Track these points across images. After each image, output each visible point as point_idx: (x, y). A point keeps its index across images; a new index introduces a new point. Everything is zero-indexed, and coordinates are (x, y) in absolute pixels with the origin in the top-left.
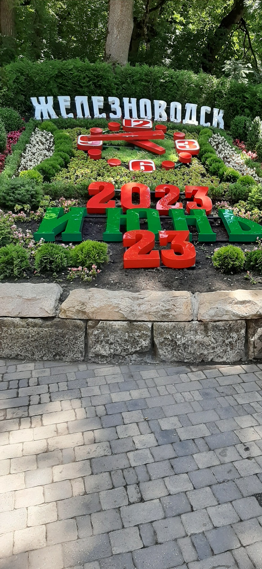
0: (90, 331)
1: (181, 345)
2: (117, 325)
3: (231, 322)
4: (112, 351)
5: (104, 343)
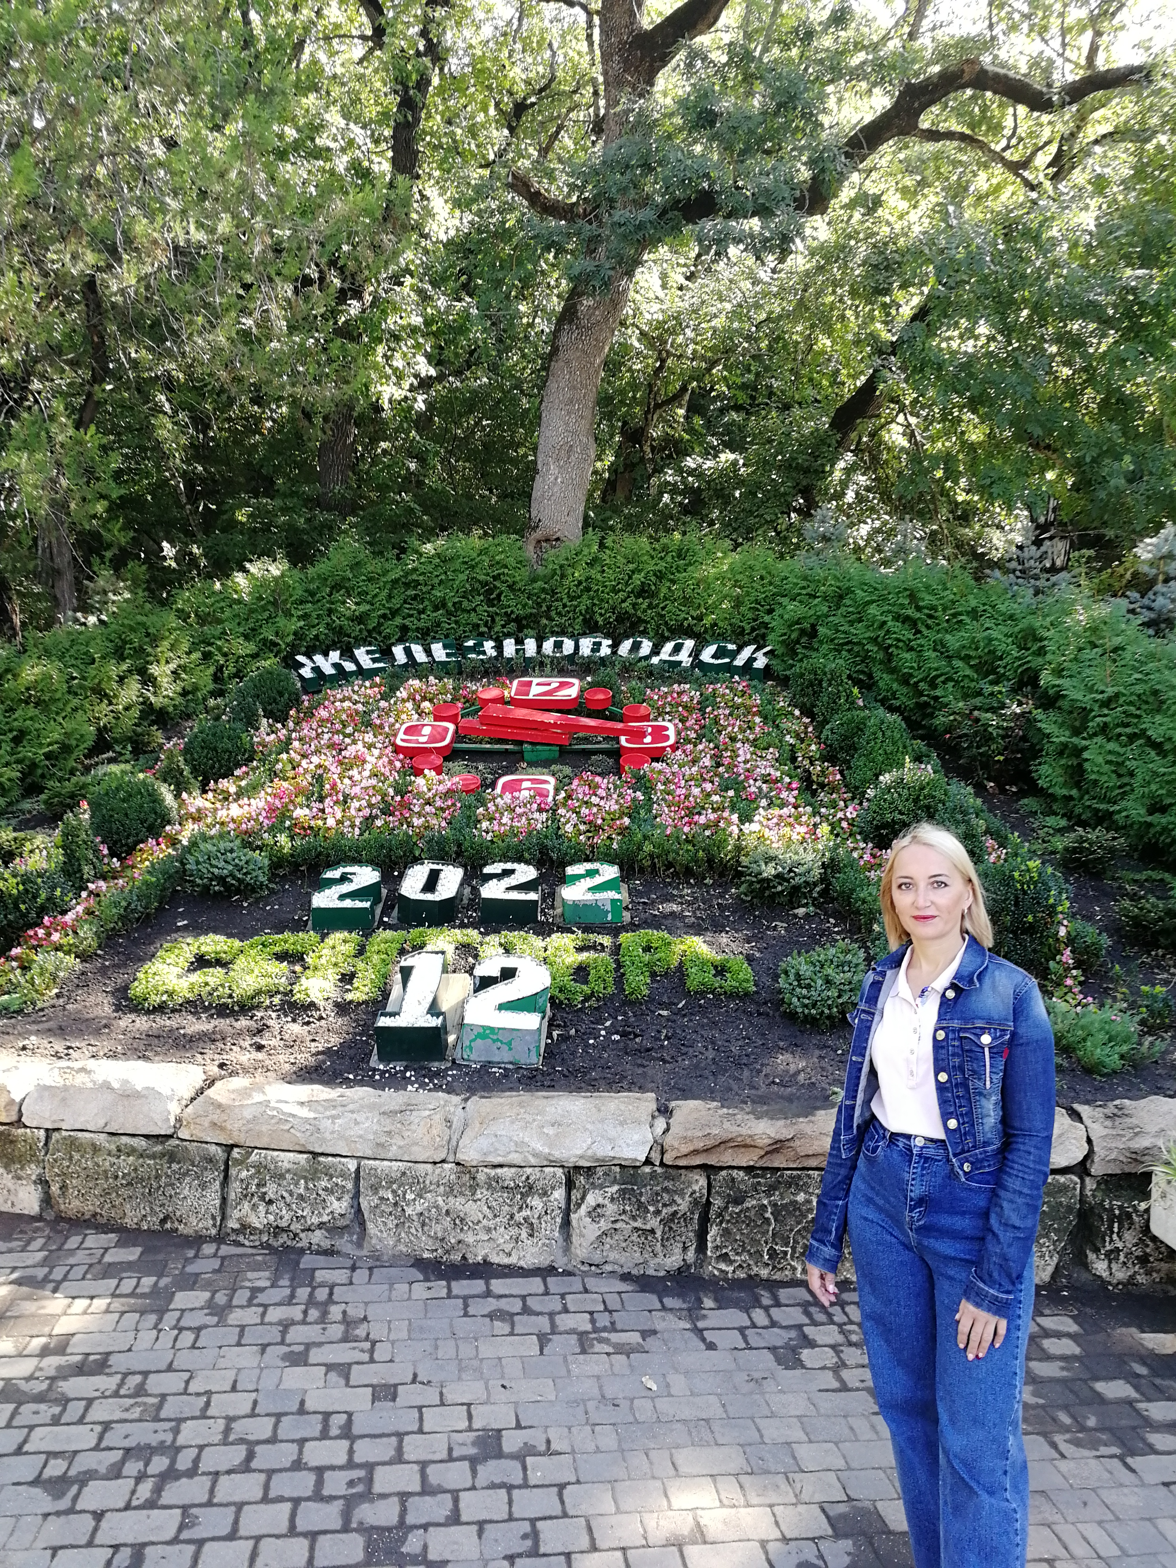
0: (233, 1172)
1: (415, 1218)
2: (286, 1160)
3: (529, 1171)
4: (272, 1218)
5: (256, 1199)
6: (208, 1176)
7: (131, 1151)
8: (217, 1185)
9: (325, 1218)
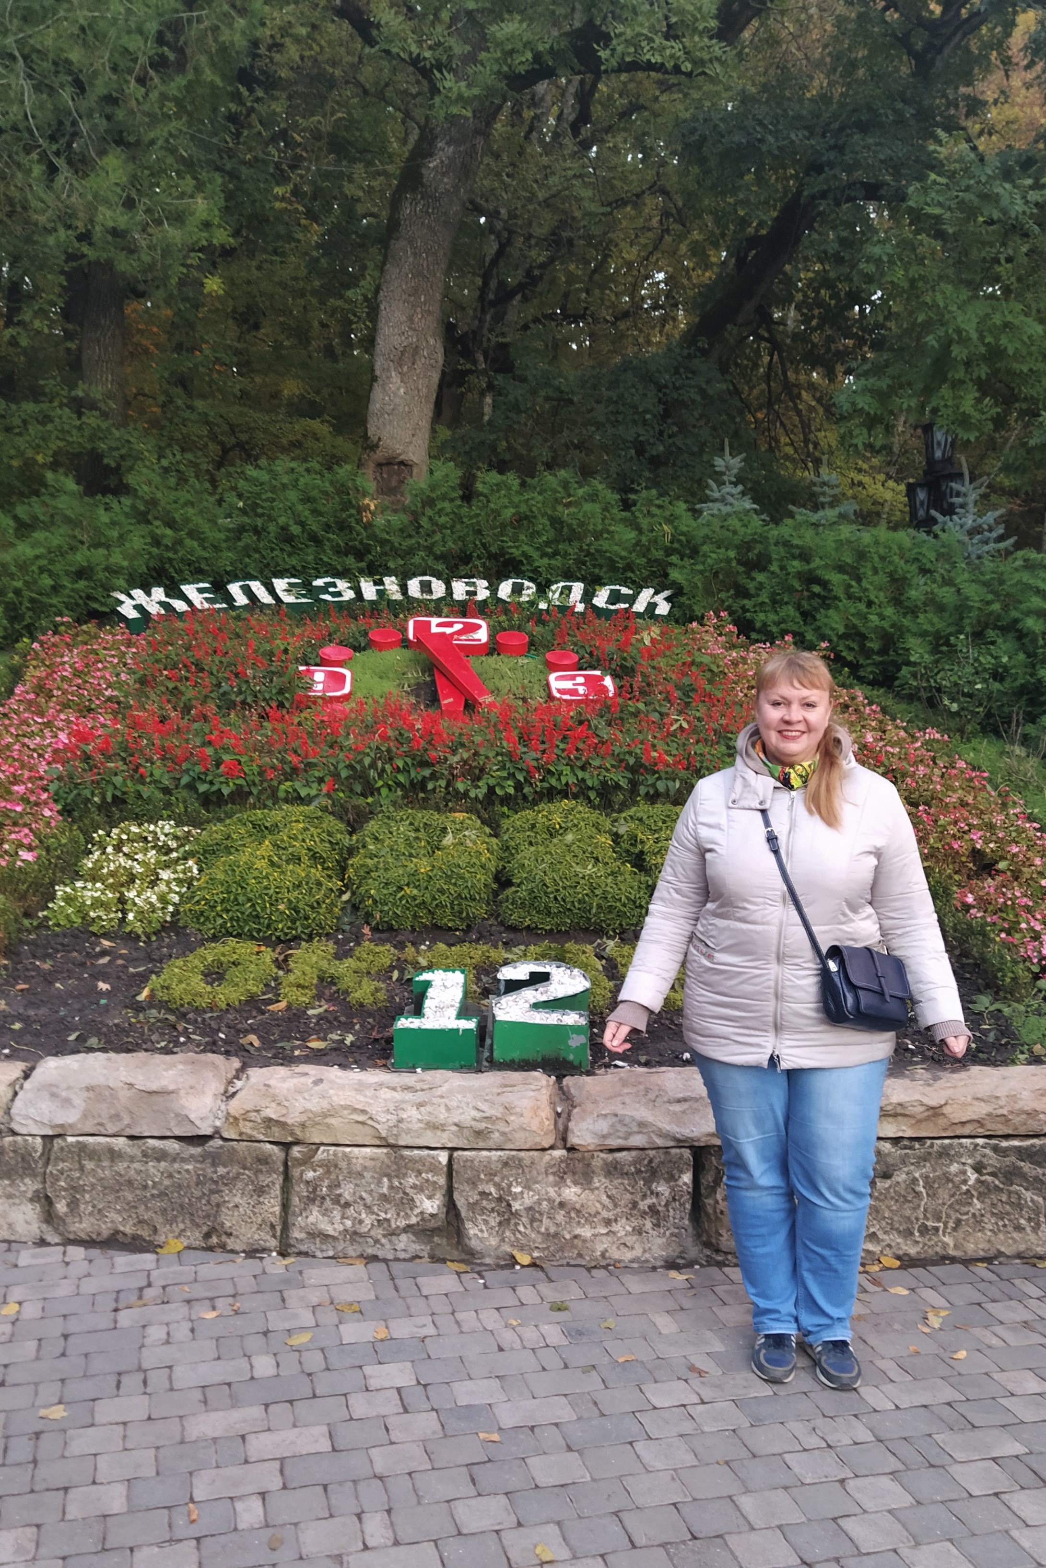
0: (295, 1172)
1: (523, 1213)
2: (362, 1156)
3: (652, 1153)
4: (349, 1223)
5: (328, 1203)
6: (264, 1179)
7: (161, 1156)
8: (277, 1190)
9: (414, 1220)
